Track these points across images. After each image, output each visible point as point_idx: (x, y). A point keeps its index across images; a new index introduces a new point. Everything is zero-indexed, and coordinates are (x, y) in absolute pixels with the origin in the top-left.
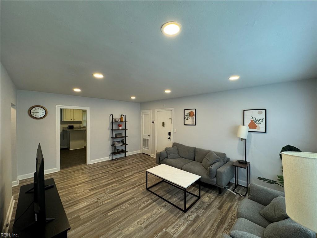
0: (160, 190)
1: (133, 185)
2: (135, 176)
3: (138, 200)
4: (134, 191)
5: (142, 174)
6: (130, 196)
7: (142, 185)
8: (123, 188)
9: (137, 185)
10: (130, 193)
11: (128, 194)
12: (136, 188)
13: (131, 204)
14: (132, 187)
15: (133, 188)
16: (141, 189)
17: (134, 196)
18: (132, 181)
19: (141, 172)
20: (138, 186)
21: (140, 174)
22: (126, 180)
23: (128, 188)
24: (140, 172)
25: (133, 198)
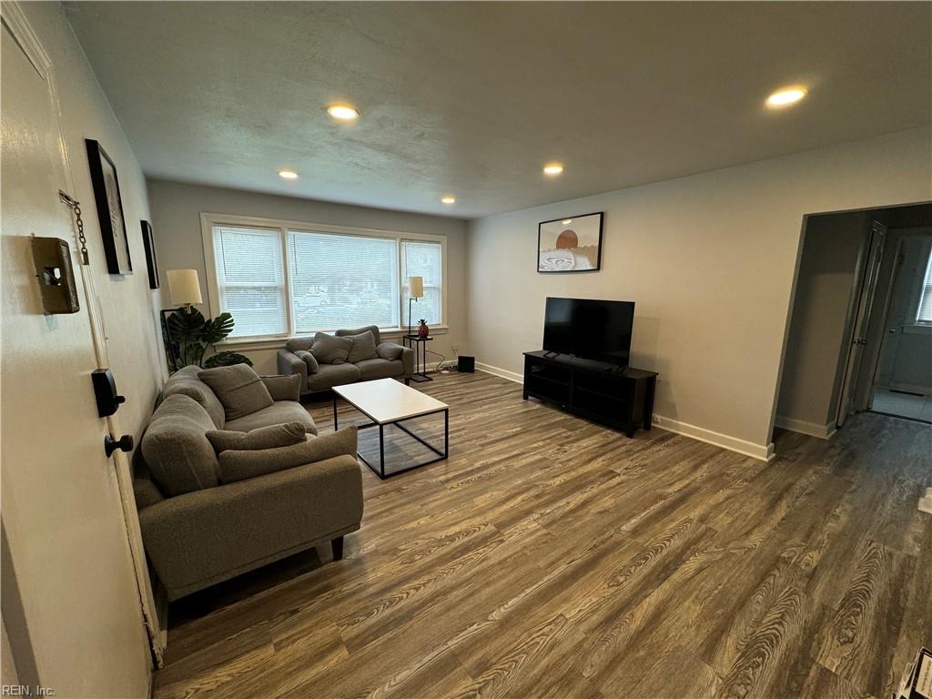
0: (412, 454)
1: (490, 478)
2: (490, 516)
3: (470, 440)
4: (481, 457)
5: (456, 529)
6: (490, 449)
7: (461, 472)
8: (517, 470)
9: (476, 476)
10: (492, 455)
11: (498, 453)
12: (477, 465)
13: (485, 437)
14: (492, 470)
15: (486, 467)
16: (464, 461)
17: (480, 448)
18: (498, 494)
19: (457, 543)
20: (472, 471)
21: (463, 526)
22: (520, 498)
23: (502, 466)
24: (466, 549)
25: (482, 445)
